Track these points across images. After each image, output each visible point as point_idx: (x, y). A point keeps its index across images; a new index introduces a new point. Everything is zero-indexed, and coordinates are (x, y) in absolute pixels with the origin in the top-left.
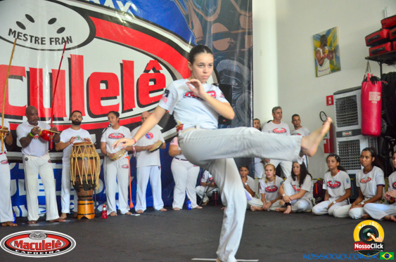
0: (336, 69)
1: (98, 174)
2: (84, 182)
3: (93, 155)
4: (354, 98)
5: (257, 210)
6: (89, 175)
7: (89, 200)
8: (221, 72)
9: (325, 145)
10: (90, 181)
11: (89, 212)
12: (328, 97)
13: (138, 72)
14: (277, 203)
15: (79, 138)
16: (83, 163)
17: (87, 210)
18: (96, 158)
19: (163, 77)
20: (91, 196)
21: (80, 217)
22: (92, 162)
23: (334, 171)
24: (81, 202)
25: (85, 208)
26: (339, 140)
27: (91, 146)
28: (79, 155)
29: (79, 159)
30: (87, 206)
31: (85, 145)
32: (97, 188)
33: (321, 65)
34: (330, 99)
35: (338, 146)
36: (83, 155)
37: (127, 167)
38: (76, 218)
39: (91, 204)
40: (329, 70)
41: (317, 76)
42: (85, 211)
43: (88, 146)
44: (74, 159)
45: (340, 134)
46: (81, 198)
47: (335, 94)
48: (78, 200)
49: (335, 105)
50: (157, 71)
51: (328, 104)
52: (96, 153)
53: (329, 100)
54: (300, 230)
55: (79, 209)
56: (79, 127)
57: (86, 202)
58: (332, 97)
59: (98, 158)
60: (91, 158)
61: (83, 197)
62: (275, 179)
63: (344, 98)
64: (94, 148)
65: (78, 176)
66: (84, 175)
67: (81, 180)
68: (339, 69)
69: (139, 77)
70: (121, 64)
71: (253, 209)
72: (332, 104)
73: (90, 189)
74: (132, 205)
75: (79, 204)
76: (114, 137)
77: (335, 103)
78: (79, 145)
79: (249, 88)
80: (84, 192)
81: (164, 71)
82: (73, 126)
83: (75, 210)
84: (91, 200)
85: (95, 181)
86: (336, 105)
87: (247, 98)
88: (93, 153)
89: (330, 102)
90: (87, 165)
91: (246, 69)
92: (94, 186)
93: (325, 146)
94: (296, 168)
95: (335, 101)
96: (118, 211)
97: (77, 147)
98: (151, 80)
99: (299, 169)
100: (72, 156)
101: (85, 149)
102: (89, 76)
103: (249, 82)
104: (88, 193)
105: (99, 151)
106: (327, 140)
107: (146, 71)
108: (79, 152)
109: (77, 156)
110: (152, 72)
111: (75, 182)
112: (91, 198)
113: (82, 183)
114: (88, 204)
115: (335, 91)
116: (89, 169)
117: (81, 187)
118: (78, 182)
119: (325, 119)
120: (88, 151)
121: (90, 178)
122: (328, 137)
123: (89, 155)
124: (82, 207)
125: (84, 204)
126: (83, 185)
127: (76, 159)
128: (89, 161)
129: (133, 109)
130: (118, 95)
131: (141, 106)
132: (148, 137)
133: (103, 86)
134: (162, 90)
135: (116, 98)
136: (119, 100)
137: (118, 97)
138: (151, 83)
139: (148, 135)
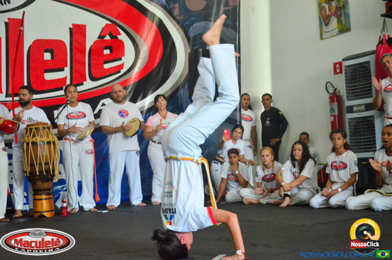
0: (344, 29)
2: (41, 172)
3: (50, 139)
4: (367, 65)
5: (251, 204)
6: (47, 164)
7: (46, 194)
9: (332, 122)
10: (47, 171)
11: (48, 209)
12: (335, 64)
13: (91, 38)
14: (276, 194)
15: (31, 120)
16: (39, 149)
17: (44, 206)
18: (54, 143)
19: (121, 44)
20: (50, 189)
21: (36, 215)
22: (50, 148)
23: (339, 150)
24: (38, 197)
25: (42, 204)
26: (349, 116)
27: (48, 128)
28: (34, 140)
29: (34, 144)
30: (44, 202)
31: (41, 127)
33: (327, 25)
34: (338, 66)
35: (347, 124)
36: (38, 139)
37: (92, 153)
38: (32, 216)
39: (49, 198)
40: (337, 30)
41: (322, 38)
42: (42, 208)
43: (44, 128)
44: (28, 144)
45: (350, 109)
46: (37, 192)
47: (344, 60)
48: (34, 195)
49: (343, 75)
50: (114, 37)
51: (335, 72)
53: (337, 68)
54: (304, 226)
55: (35, 205)
57: (44, 197)
58: (340, 64)
59: (57, 141)
60: (49, 143)
61: (40, 190)
62: (273, 165)
63: (355, 65)
64: (51, 130)
65: (32, 165)
66: (40, 164)
67: (37, 170)
68: (348, 30)
69: (92, 44)
70: (70, 29)
71: (246, 202)
72: (341, 72)
73: (47, 181)
74: (98, 199)
75: (35, 200)
76: (74, 117)
77: (344, 72)
78: (34, 127)
80: (41, 185)
81: (123, 37)
84: (49, 194)
85: (53, 171)
86: (345, 73)
88: (50, 136)
89: (338, 71)
90: (43, 151)
92: (53, 176)
93: (333, 124)
94: (297, 151)
95: (344, 69)
97: (32, 129)
98: (106, 48)
99: (301, 152)
100: (24, 140)
101: (41, 131)
102: (31, 44)
104: (46, 185)
105: (55, 131)
106: (335, 116)
107: (101, 37)
108: (34, 136)
109: (31, 141)
110: (108, 38)
111: (29, 173)
112: (49, 192)
113: (38, 174)
114: (46, 199)
115: (344, 57)
116: (46, 156)
117: (37, 179)
118: (33, 173)
119: (331, 90)
120: (44, 134)
121: (47, 167)
122: (336, 113)
123: (45, 139)
124: (39, 202)
125: (41, 199)
126: (39, 176)
127: (30, 144)
128: (46, 146)
129: (84, 83)
130: (66, 66)
131: (93, 79)
132: (122, 116)
133: (47, 56)
134: (121, 59)
135: (63, 70)
136: (66, 73)
137: (65, 68)
138: (107, 52)
139: (123, 114)
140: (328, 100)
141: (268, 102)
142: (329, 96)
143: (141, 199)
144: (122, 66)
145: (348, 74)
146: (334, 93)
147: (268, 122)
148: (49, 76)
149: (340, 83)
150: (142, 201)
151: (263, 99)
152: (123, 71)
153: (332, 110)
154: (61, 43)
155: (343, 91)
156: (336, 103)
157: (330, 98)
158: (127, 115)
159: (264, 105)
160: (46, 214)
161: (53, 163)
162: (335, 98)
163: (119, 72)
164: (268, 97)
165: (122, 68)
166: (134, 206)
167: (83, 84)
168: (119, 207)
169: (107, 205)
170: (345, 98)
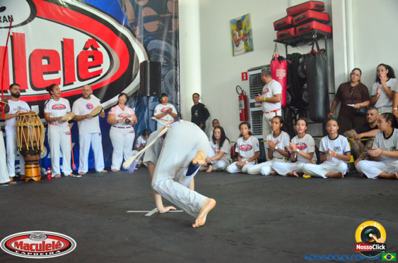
0: (249, 49)
1: (43, 141)
2: (30, 148)
3: (37, 124)
6: (35, 142)
7: (35, 164)
8: (151, 51)
9: (240, 114)
10: (35, 147)
11: (36, 175)
12: (243, 74)
13: (78, 49)
16: (29, 131)
17: (33, 172)
18: (40, 127)
19: (101, 54)
20: (37, 161)
21: (27, 180)
22: (37, 130)
23: (246, 136)
24: (28, 166)
25: (31, 172)
26: (252, 110)
27: (36, 116)
28: (25, 124)
29: (25, 127)
30: (33, 170)
31: (30, 115)
32: (42, 153)
33: (237, 46)
34: (244, 75)
35: (251, 115)
36: (28, 124)
37: (69, 134)
38: (24, 180)
39: (37, 167)
40: (244, 50)
41: (234, 55)
42: (31, 174)
44: (20, 127)
45: (253, 105)
46: (27, 162)
47: (249, 71)
48: (26, 165)
49: (248, 81)
50: (95, 49)
51: (243, 79)
52: (40, 122)
53: (244, 76)
57: (33, 166)
58: (246, 73)
59: (43, 127)
60: (36, 127)
61: (30, 161)
63: (256, 74)
64: (38, 118)
65: (24, 143)
66: (30, 142)
67: (27, 146)
68: (252, 50)
69: (78, 54)
70: (62, 42)
72: (247, 79)
73: (35, 154)
76: (57, 108)
78: (25, 115)
79: (176, 65)
80: (30, 157)
81: (101, 49)
83: (22, 173)
84: (37, 164)
85: (40, 147)
86: (250, 80)
87: (174, 74)
88: (37, 122)
89: (245, 78)
90: (32, 133)
91: (173, 48)
92: (40, 151)
94: (217, 133)
95: (248, 77)
96: (62, 174)
97: (23, 117)
98: (89, 57)
99: (220, 134)
101: (30, 119)
102: (31, 52)
103: (176, 60)
104: (34, 158)
105: (44, 120)
106: (242, 110)
107: (85, 48)
108: (25, 122)
109: (22, 125)
110: (90, 49)
111: (22, 149)
113: (28, 149)
115: (249, 69)
116: (34, 137)
117: (27, 153)
118: (24, 149)
119: (240, 92)
120: (33, 121)
121: (35, 144)
122: (243, 107)
123: (33, 124)
124: (29, 170)
125: (31, 168)
126: (29, 151)
127: (22, 128)
128: (34, 129)
129: (74, 82)
130: (60, 70)
131: (81, 80)
132: (89, 108)
133: (45, 62)
134: (100, 66)
135: (57, 72)
136: (60, 75)
137: (59, 72)
138: (90, 60)
139: (89, 106)
140: (238, 98)
141: (196, 99)
142: (238, 95)
144: (101, 71)
145: (252, 81)
146: (242, 94)
147: (196, 114)
148: (47, 77)
149: (246, 86)
151: (193, 97)
152: (102, 75)
153: (240, 105)
154: (55, 53)
155: (248, 93)
156: (243, 101)
157: (240, 97)
158: (92, 108)
160: (34, 179)
161: (40, 141)
162: (243, 97)
163: (99, 75)
164: (196, 96)
166: (98, 172)
167: (73, 84)
170: (249, 97)
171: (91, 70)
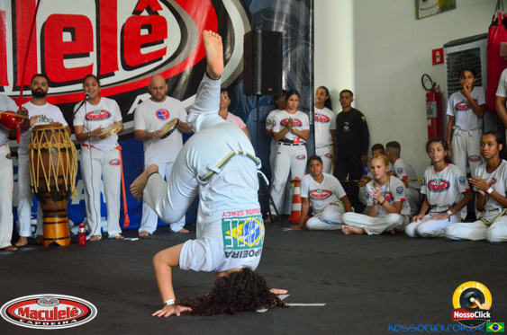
0: (448, 6)
1: (75, 175)
2: (53, 187)
3: (65, 145)
4: (476, 53)
6: (61, 177)
7: (60, 216)
9: (429, 127)
10: (62, 186)
11: (62, 236)
12: (434, 52)
13: (124, 14)
15: (44, 118)
16: (51, 158)
17: (57, 231)
18: (70, 150)
19: (163, 21)
20: (64, 210)
21: (47, 243)
22: (64, 156)
23: (439, 164)
24: (49, 220)
25: (54, 230)
27: (63, 130)
28: (44, 146)
29: (44, 151)
30: (57, 226)
31: (53, 129)
32: (73, 197)
33: (424, 1)
34: (438, 54)
36: (50, 145)
37: (118, 164)
38: (41, 244)
39: (64, 222)
40: (438, 7)
41: (417, 18)
42: (54, 234)
43: (57, 131)
44: (36, 151)
46: (47, 213)
47: (446, 46)
48: (44, 217)
49: (445, 65)
50: (153, 12)
51: (435, 62)
52: (69, 141)
53: (437, 56)
56: (43, 100)
57: (57, 219)
58: (441, 51)
59: (74, 149)
60: (63, 150)
61: (52, 211)
63: (461, 52)
64: (67, 134)
65: (42, 179)
66: (53, 178)
67: (48, 185)
68: (453, 7)
69: (124, 21)
70: (97, 1)
72: (442, 62)
73: (61, 199)
75: (45, 223)
76: (94, 118)
77: (445, 61)
78: (44, 129)
79: (307, 38)
80: (53, 204)
81: (165, 12)
82: (35, 100)
83: (40, 232)
84: (65, 216)
85: (69, 186)
86: (448, 63)
88: (65, 141)
89: (438, 60)
90: (55, 161)
91: (302, 7)
92: (69, 193)
93: (430, 129)
95: (445, 57)
97: (41, 132)
98: (143, 27)
100: (32, 146)
101: (53, 135)
102: (45, 20)
104: (60, 205)
106: (432, 119)
107: (137, 12)
108: (44, 141)
109: (40, 147)
110: (145, 13)
111: (38, 188)
112: (64, 213)
113: (49, 190)
114: (59, 222)
115: (446, 42)
116: (60, 168)
117: (48, 197)
118: (42, 189)
119: (429, 86)
120: (57, 139)
121: (61, 181)
122: (435, 115)
123: (58, 145)
124: (49, 225)
125: (53, 223)
126: (51, 193)
127: (39, 152)
128: (60, 154)
129: (115, 72)
130: (92, 50)
131: (127, 67)
132: (161, 117)
133: (67, 37)
134: (162, 42)
135: (88, 55)
136: (92, 59)
137: (91, 53)
138: (144, 32)
139: (161, 114)
140: (425, 99)
141: (347, 101)
142: (426, 92)
143: (183, 225)
144: (163, 52)
145: (451, 65)
146: (433, 90)
147: (346, 128)
148: (69, 64)
149: (441, 75)
150: (185, 227)
151: (342, 97)
152: (165, 58)
153: (429, 111)
154: (85, 20)
155: (444, 88)
156: (434, 103)
157: (427, 95)
158: (168, 116)
159: (343, 104)
160: (59, 242)
161: (69, 176)
162: (435, 97)
163: (161, 59)
164: (347, 94)
165: (165, 54)
166: (173, 232)
167: (113, 75)
168: (154, 233)
169: (140, 230)
171: (144, 51)
